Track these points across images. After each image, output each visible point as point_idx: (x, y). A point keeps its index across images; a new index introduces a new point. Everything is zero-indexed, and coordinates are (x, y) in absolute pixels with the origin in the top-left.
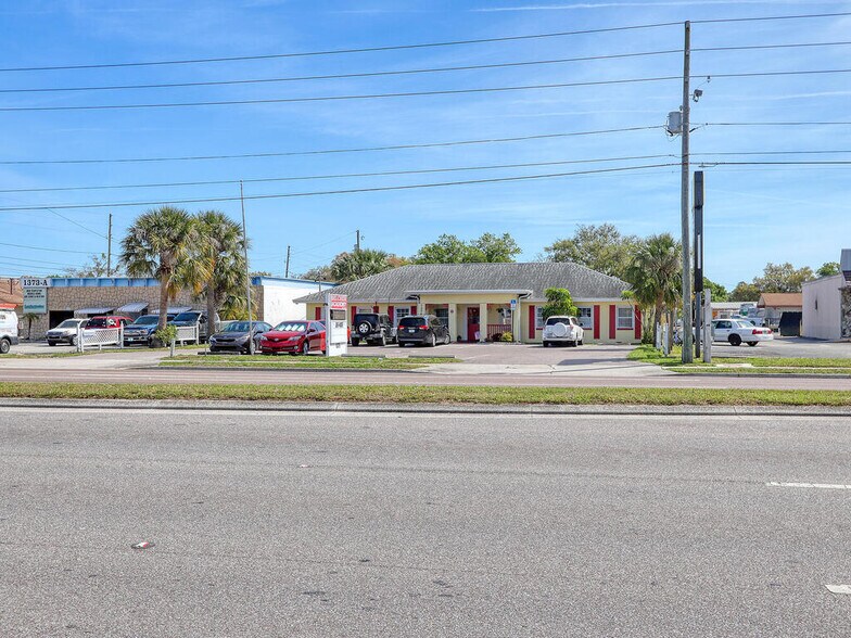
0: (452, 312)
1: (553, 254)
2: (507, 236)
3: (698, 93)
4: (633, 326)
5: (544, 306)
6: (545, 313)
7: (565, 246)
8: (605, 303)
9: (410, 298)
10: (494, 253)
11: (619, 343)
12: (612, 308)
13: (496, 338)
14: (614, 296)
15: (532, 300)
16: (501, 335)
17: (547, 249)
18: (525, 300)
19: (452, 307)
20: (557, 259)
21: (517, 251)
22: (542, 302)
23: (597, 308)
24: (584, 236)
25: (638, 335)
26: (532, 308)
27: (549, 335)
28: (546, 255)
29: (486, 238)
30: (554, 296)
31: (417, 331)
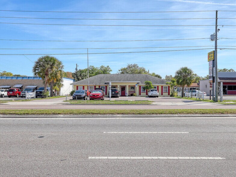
0: (118, 87)
1: (121, 71)
2: (108, 67)
3: (219, 30)
4: (168, 92)
5: (144, 86)
6: (144, 88)
7: (124, 69)
8: (160, 85)
9: (105, 83)
10: (105, 71)
11: (164, 96)
12: (162, 87)
13: (132, 95)
14: (163, 83)
15: (140, 84)
16: (133, 94)
17: (119, 70)
18: (139, 85)
19: (119, 86)
20: (122, 73)
21: (111, 71)
22: (143, 85)
23: (158, 87)
24: (129, 67)
25: (169, 94)
26: (140, 87)
27: (152, 94)
28: (119, 72)
29: (102, 67)
30: (148, 83)
31: (115, 93)
